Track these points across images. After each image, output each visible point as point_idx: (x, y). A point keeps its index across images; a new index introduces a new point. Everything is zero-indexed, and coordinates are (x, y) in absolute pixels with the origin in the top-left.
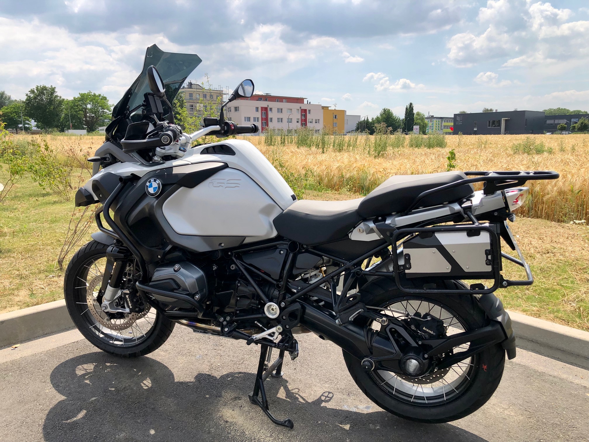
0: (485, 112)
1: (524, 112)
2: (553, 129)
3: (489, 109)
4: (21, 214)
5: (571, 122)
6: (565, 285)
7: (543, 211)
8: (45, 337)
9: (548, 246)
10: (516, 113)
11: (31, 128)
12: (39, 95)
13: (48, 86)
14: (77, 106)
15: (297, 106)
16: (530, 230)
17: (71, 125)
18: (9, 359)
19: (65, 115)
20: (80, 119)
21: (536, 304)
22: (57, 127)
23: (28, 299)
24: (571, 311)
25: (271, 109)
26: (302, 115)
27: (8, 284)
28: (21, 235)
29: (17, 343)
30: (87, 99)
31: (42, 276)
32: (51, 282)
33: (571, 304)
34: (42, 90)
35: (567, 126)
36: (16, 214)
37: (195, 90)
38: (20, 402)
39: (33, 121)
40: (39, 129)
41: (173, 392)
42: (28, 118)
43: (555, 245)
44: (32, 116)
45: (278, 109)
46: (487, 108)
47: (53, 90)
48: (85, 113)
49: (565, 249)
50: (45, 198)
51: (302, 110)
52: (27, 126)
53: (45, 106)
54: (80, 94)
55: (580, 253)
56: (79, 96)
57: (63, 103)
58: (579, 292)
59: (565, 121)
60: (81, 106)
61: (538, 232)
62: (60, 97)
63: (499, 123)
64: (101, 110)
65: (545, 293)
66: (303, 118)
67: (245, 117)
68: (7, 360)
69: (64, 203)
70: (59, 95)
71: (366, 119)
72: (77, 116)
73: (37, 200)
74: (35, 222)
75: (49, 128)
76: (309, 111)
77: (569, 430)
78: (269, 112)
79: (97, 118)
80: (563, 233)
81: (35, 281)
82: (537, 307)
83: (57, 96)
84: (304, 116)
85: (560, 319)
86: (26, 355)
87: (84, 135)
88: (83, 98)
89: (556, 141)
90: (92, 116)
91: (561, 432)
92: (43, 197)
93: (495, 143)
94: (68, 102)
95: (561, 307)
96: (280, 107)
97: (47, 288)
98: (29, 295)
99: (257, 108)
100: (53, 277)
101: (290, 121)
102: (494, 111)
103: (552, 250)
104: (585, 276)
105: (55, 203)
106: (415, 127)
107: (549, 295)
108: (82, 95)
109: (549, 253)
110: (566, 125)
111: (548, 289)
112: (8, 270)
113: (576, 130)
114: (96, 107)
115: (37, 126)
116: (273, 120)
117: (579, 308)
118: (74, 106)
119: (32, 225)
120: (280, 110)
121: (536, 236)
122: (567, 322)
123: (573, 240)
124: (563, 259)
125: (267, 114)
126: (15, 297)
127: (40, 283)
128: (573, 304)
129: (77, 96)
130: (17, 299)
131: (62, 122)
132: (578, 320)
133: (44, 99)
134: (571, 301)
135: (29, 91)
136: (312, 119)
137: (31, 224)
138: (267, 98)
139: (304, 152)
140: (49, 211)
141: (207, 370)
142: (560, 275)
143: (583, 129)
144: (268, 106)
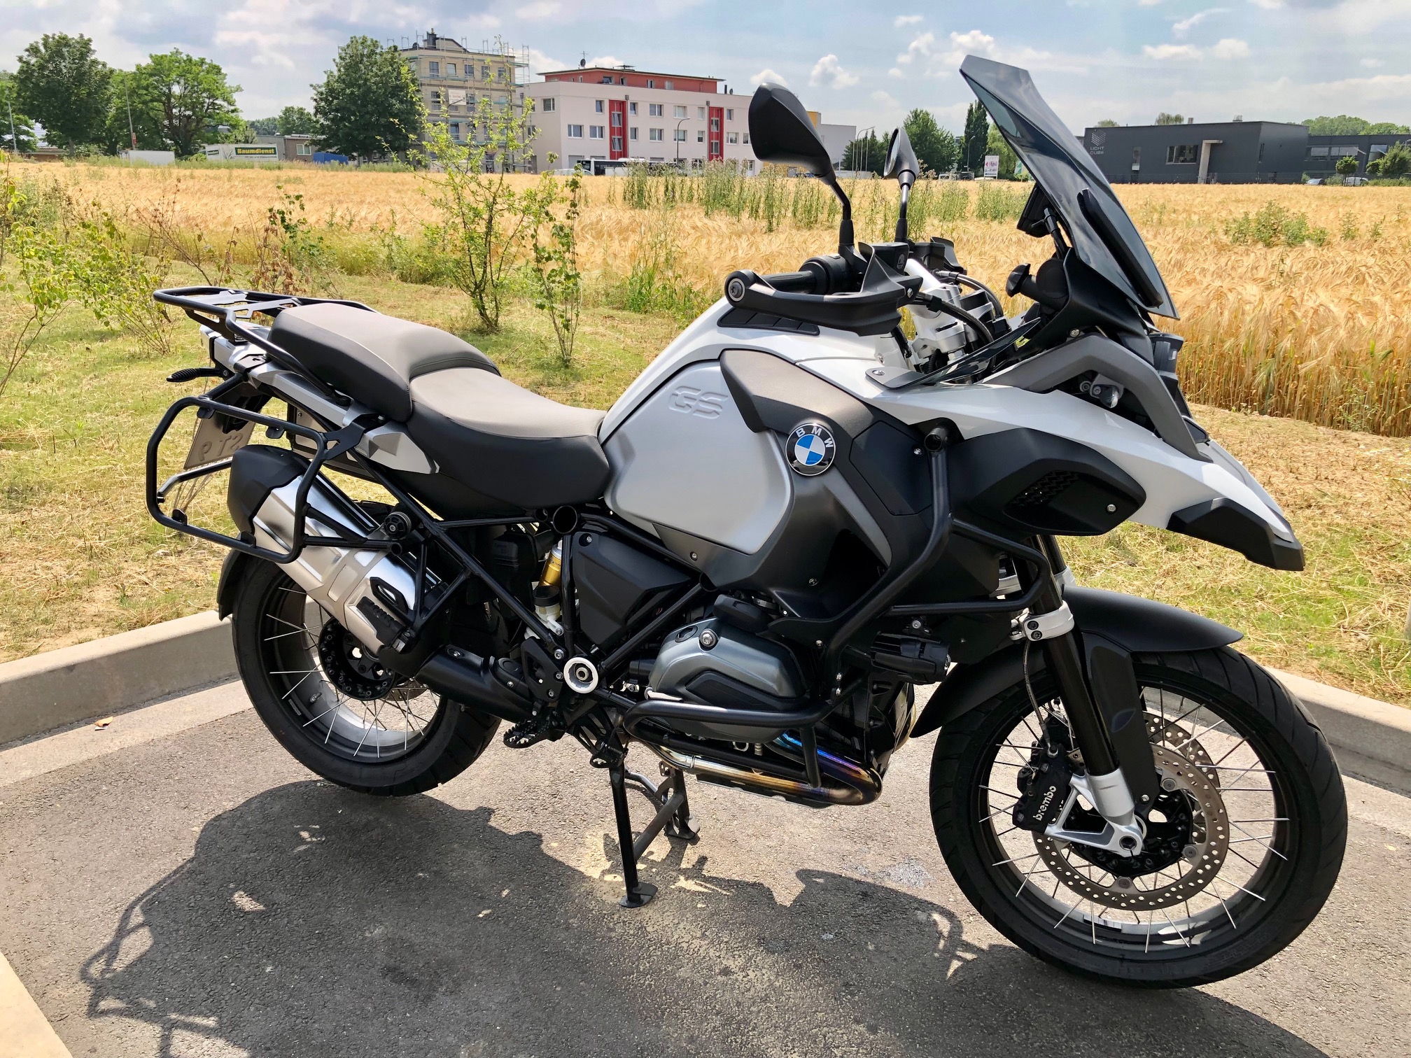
0: (1162, 124)
1: (1258, 125)
2: (1324, 170)
3: (1173, 115)
4: (59, 388)
5: (1371, 155)
6: (1346, 587)
7: (1298, 398)
8: (168, 700)
9: (1309, 489)
10: (1238, 126)
11: (35, 143)
12: (51, 59)
13: (73, 35)
14: (146, 88)
15: (700, 98)
16: (1268, 447)
17: (134, 136)
18: (92, 753)
19: (117, 109)
20: (156, 122)
21: (1280, 634)
22: (97, 140)
23: (116, 610)
24: (1358, 653)
25: (634, 106)
26: (711, 122)
27: (63, 571)
28: (70, 445)
29: (106, 715)
30: (170, 70)
31: (138, 551)
32: (163, 568)
33: (1357, 635)
34: (59, 46)
35: (1360, 164)
36: (47, 386)
37: (445, 54)
38: (138, 856)
39: (39, 125)
40: (54, 147)
41: (476, 835)
42: (27, 117)
43: (1325, 487)
44: (34, 113)
45: (652, 106)
46: (1167, 112)
47: (85, 45)
48: (169, 107)
49: (1347, 496)
50: (108, 343)
51: (711, 109)
52: (22, 137)
53: (68, 89)
54: (151, 56)
55: (1382, 508)
56: (149, 61)
57: (111, 80)
58: (1376, 606)
59: (1355, 150)
60: (156, 88)
61: (1285, 452)
62: (104, 65)
63: (1196, 150)
64: (207, 100)
65: (1299, 607)
66: (714, 129)
67: (569, 126)
68: (90, 756)
69: (155, 359)
70: (100, 60)
71: (869, 137)
72: (148, 114)
73: (88, 349)
74: (98, 412)
75: (80, 143)
76: (730, 111)
77: (1348, 927)
78: (630, 113)
79: (199, 121)
80: (1343, 456)
81: (125, 565)
82: (1282, 641)
83: (95, 62)
84: (717, 124)
85: (1333, 671)
86: (133, 743)
87: (170, 166)
88: (160, 68)
89: (1332, 207)
90: (185, 116)
91: (1329, 931)
92: (101, 341)
93: (1185, 210)
94: (124, 78)
95: (1334, 642)
96: (657, 101)
97: (155, 582)
98: (117, 599)
99: (600, 104)
100: (166, 554)
101: (681, 136)
102: (1185, 122)
103: (1319, 499)
104: (1392, 566)
105: (133, 358)
106: (988, 159)
107: (1308, 611)
108: (158, 60)
109: (1310, 506)
110: (1356, 160)
111: (1308, 598)
112: (58, 535)
113: (1379, 174)
114: (195, 92)
115: (49, 139)
116: (640, 133)
117: (1376, 646)
118: (138, 87)
119: (91, 420)
120: (658, 110)
121: (1282, 463)
122: (1347, 680)
123: (1366, 475)
124: (1342, 522)
125: (624, 119)
126: (85, 604)
127: (138, 570)
128: (1362, 636)
129: (146, 61)
130: (92, 609)
131: (109, 129)
132: (1372, 673)
133: (64, 71)
134: (1357, 627)
135: (27, 50)
136: (737, 134)
137: (89, 415)
138: (625, 76)
139: (724, 228)
140: (124, 381)
141: (547, 783)
142: (1335, 563)
143: (1398, 171)
144: (627, 97)
